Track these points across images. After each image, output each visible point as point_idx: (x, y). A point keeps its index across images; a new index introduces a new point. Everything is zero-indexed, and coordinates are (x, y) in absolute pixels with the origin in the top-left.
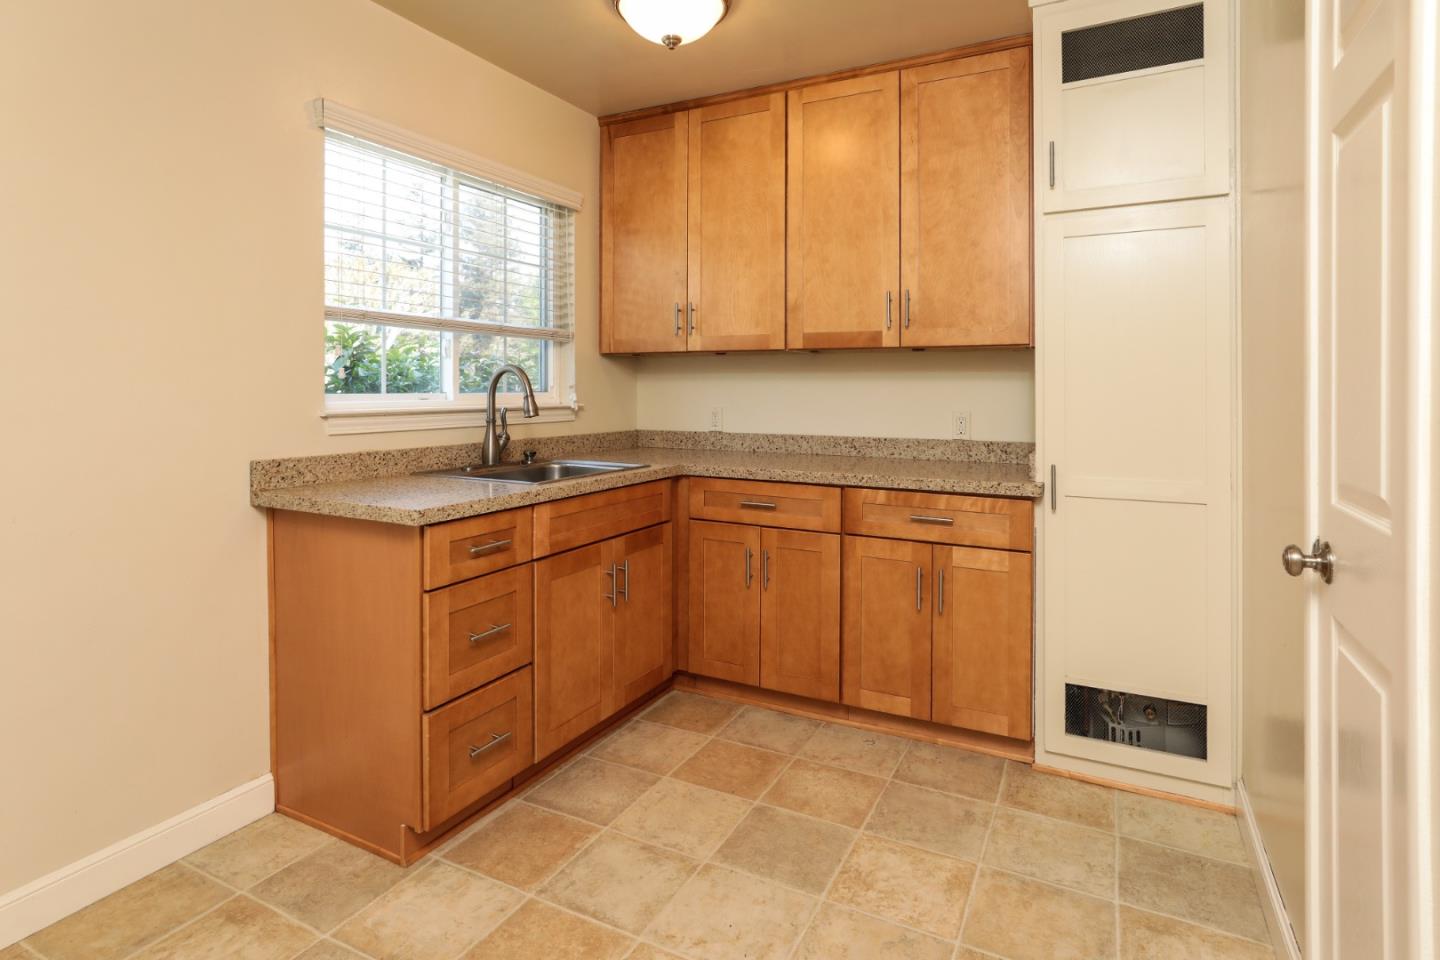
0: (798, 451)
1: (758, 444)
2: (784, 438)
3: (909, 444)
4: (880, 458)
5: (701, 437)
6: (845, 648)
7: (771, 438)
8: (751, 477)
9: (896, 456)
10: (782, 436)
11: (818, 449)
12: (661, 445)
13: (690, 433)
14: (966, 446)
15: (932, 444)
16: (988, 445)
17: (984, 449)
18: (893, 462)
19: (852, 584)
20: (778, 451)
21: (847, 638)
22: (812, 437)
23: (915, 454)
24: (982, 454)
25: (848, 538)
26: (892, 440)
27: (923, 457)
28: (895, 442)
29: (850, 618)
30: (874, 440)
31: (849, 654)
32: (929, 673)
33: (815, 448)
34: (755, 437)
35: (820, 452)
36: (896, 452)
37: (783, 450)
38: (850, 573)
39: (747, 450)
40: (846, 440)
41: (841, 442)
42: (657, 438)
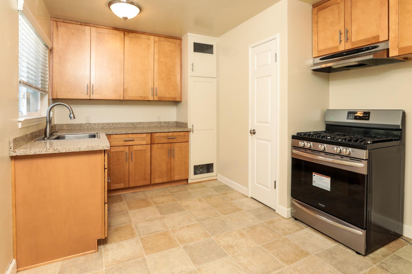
0: (117, 127)
1: (104, 126)
2: (113, 124)
3: (147, 123)
4: (140, 127)
5: (83, 125)
6: (152, 171)
7: (108, 124)
8: (127, 133)
9: (144, 126)
10: (112, 123)
11: (123, 126)
12: (66, 128)
13: (78, 124)
14: (160, 123)
15: (152, 123)
16: (165, 122)
17: (164, 123)
18: (143, 128)
19: (153, 155)
20: (111, 127)
21: (152, 168)
22: (121, 123)
23: (149, 125)
24: (163, 124)
25: (152, 145)
26: (143, 122)
27: (151, 126)
28: (144, 123)
29: (153, 164)
30: (139, 123)
31: (152, 172)
32: (170, 170)
33: (122, 126)
34: (103, 124)
35: (123, 127)
36: (144, 125)
37: (112, 127)
38: (153, 153)
39: (100, 128)
40: (131, 123)
41: (130, 124)
42: (64, 126)
